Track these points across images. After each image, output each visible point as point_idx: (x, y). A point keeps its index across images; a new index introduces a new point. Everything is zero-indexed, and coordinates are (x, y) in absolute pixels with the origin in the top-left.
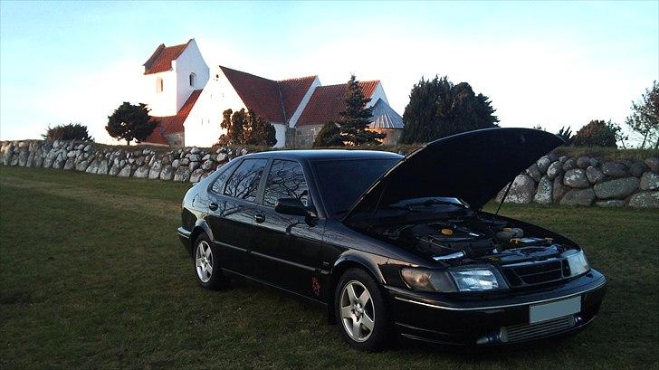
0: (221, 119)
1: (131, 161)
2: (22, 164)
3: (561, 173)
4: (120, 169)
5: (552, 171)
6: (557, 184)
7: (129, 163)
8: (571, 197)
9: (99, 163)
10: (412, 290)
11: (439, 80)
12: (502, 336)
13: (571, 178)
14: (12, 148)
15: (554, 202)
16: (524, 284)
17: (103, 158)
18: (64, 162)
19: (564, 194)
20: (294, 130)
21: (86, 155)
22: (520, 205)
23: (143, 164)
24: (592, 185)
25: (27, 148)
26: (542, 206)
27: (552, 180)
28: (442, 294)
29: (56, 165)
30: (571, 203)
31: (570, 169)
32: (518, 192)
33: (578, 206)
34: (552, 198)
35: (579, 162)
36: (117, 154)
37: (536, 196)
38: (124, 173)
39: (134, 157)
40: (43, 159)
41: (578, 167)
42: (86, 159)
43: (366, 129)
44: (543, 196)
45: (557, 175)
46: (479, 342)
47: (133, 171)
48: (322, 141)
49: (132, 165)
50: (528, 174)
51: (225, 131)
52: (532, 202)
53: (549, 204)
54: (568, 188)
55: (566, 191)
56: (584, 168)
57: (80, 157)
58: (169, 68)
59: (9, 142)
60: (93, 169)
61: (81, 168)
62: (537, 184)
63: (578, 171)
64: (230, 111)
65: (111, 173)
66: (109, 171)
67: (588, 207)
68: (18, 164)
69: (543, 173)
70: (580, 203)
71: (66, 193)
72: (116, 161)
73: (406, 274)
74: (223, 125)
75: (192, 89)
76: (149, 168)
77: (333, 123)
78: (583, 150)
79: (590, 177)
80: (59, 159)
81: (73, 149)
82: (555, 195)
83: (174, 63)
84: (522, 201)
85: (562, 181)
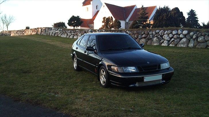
0: (103, 20)
1: (73, 33)
2: (44, 34)
3: (197, 38)
4: (70, 36)
5: (194, 37)
6: (195, 41)
7: (72, 34)
8: (199, 45)
9: (64, 34)
10: (114, 72)
11: (165, 7)
12: (137, 85)
13: (200, 39)
14: (42, 30)
15: (194, 47)
16: (144, 71)
17: (66, 33)
18: (55, 34)
19: (198, 44)
20: (128, 22)
21: (61, 32)
22: (184, 48)
23: (76, 34)
24: (206, 41)
25: (45, 30)
26: (190, 48)
27: (194, 40)
28: (120, 73)
29: (53, 35)
30: (199, 47)
31: (200, 36)
32: (183, 43)
33: (201, 48)
34: (194, 45)
35: (203, 34)
36: (69, 31)
37: (189, 45)
38: (71, 37)
39: (74, 32)
40: (50, 33)
41: (202, 36)
42: (61, 33)
43: (147, 23)
44: (191, 45)
45: (195, 38)
46: (130, 86)
47: (73, 37)
48: (132, 27)
49: (73, 35)
50: (187, 38)
51: (103, 24)
52: (188, 46)
53: (193, 47)
54: (199, 42)
55: (198, 43)
56: (204, 36)
57: (59, 33)
58: (90, 4)
59: (41, 28)
60: (63, 36)
61: (60, 36)
62: (190, 41)
63: (202, 37)
64: (105, 18)
65: (67, 37)
66: (67, 36)
67: (204, 48)
68: (43, 34)
69: (192, 37)
70: (202, 47)
71: (52, 43)
72: (69, 34)
73: (112, 67)
74: (103, 22)
75: (97, 10)
76: (78, 36)
77: (136, 21)
78: (205, 30)
79: (206, 39)
80: (54, 33)
81: (57, 30)
82: (195, 45)
83: (91, 2)
84: (184, 46)
85: (197, 40)
